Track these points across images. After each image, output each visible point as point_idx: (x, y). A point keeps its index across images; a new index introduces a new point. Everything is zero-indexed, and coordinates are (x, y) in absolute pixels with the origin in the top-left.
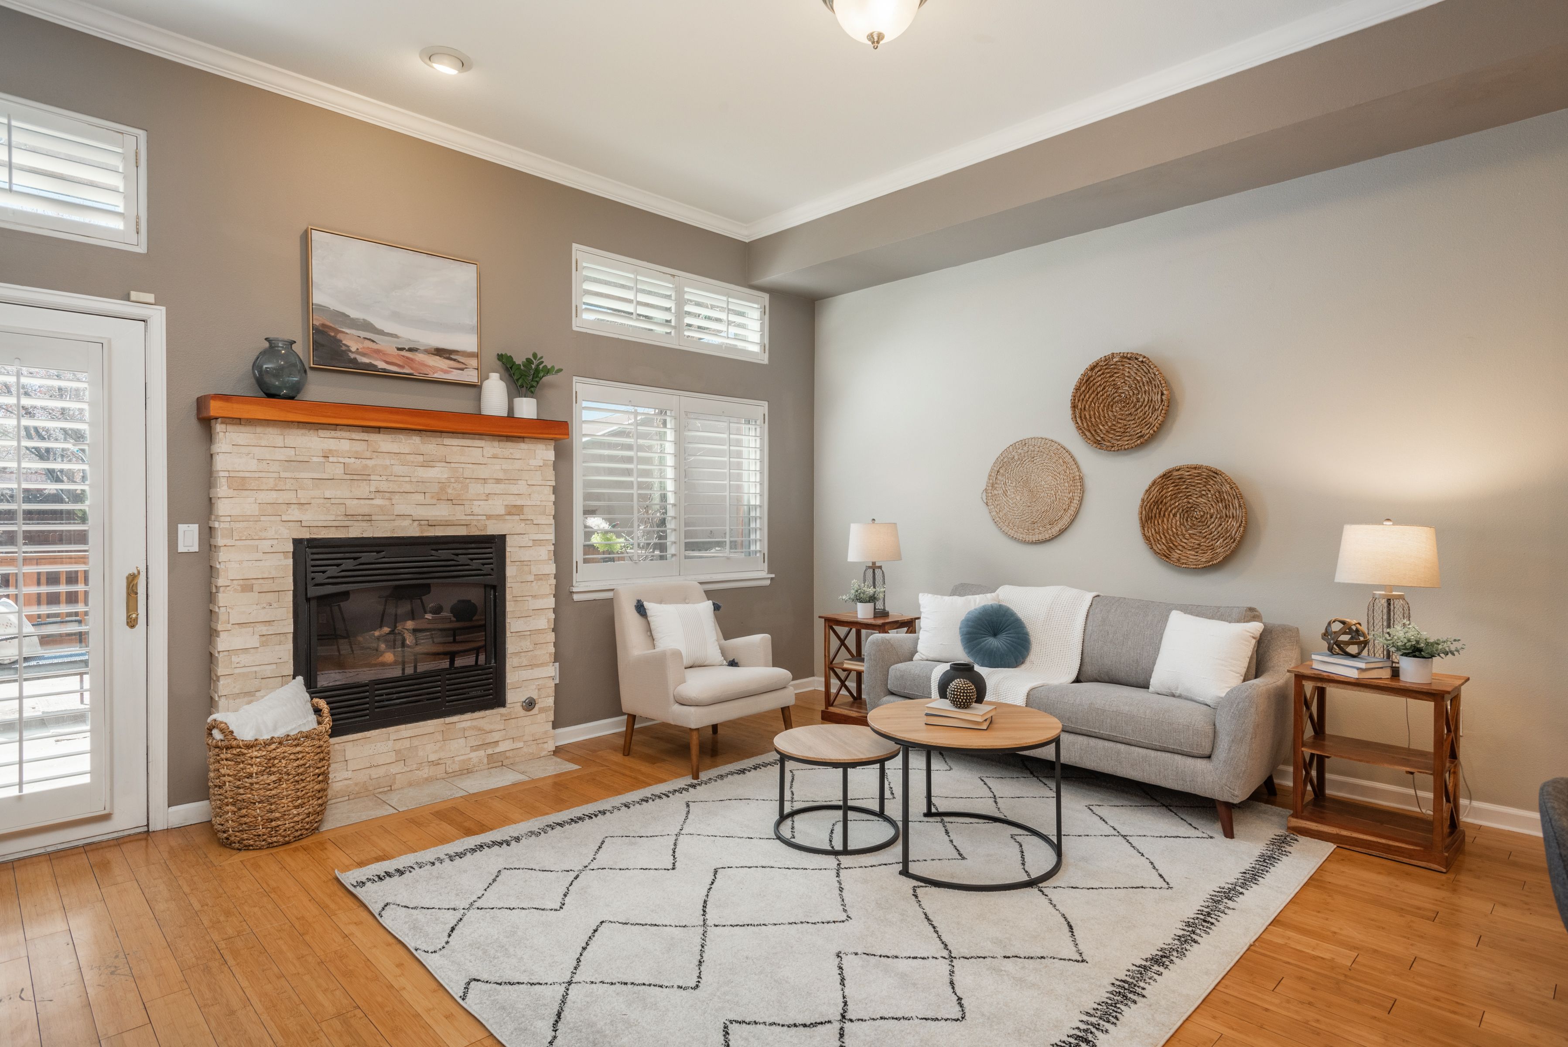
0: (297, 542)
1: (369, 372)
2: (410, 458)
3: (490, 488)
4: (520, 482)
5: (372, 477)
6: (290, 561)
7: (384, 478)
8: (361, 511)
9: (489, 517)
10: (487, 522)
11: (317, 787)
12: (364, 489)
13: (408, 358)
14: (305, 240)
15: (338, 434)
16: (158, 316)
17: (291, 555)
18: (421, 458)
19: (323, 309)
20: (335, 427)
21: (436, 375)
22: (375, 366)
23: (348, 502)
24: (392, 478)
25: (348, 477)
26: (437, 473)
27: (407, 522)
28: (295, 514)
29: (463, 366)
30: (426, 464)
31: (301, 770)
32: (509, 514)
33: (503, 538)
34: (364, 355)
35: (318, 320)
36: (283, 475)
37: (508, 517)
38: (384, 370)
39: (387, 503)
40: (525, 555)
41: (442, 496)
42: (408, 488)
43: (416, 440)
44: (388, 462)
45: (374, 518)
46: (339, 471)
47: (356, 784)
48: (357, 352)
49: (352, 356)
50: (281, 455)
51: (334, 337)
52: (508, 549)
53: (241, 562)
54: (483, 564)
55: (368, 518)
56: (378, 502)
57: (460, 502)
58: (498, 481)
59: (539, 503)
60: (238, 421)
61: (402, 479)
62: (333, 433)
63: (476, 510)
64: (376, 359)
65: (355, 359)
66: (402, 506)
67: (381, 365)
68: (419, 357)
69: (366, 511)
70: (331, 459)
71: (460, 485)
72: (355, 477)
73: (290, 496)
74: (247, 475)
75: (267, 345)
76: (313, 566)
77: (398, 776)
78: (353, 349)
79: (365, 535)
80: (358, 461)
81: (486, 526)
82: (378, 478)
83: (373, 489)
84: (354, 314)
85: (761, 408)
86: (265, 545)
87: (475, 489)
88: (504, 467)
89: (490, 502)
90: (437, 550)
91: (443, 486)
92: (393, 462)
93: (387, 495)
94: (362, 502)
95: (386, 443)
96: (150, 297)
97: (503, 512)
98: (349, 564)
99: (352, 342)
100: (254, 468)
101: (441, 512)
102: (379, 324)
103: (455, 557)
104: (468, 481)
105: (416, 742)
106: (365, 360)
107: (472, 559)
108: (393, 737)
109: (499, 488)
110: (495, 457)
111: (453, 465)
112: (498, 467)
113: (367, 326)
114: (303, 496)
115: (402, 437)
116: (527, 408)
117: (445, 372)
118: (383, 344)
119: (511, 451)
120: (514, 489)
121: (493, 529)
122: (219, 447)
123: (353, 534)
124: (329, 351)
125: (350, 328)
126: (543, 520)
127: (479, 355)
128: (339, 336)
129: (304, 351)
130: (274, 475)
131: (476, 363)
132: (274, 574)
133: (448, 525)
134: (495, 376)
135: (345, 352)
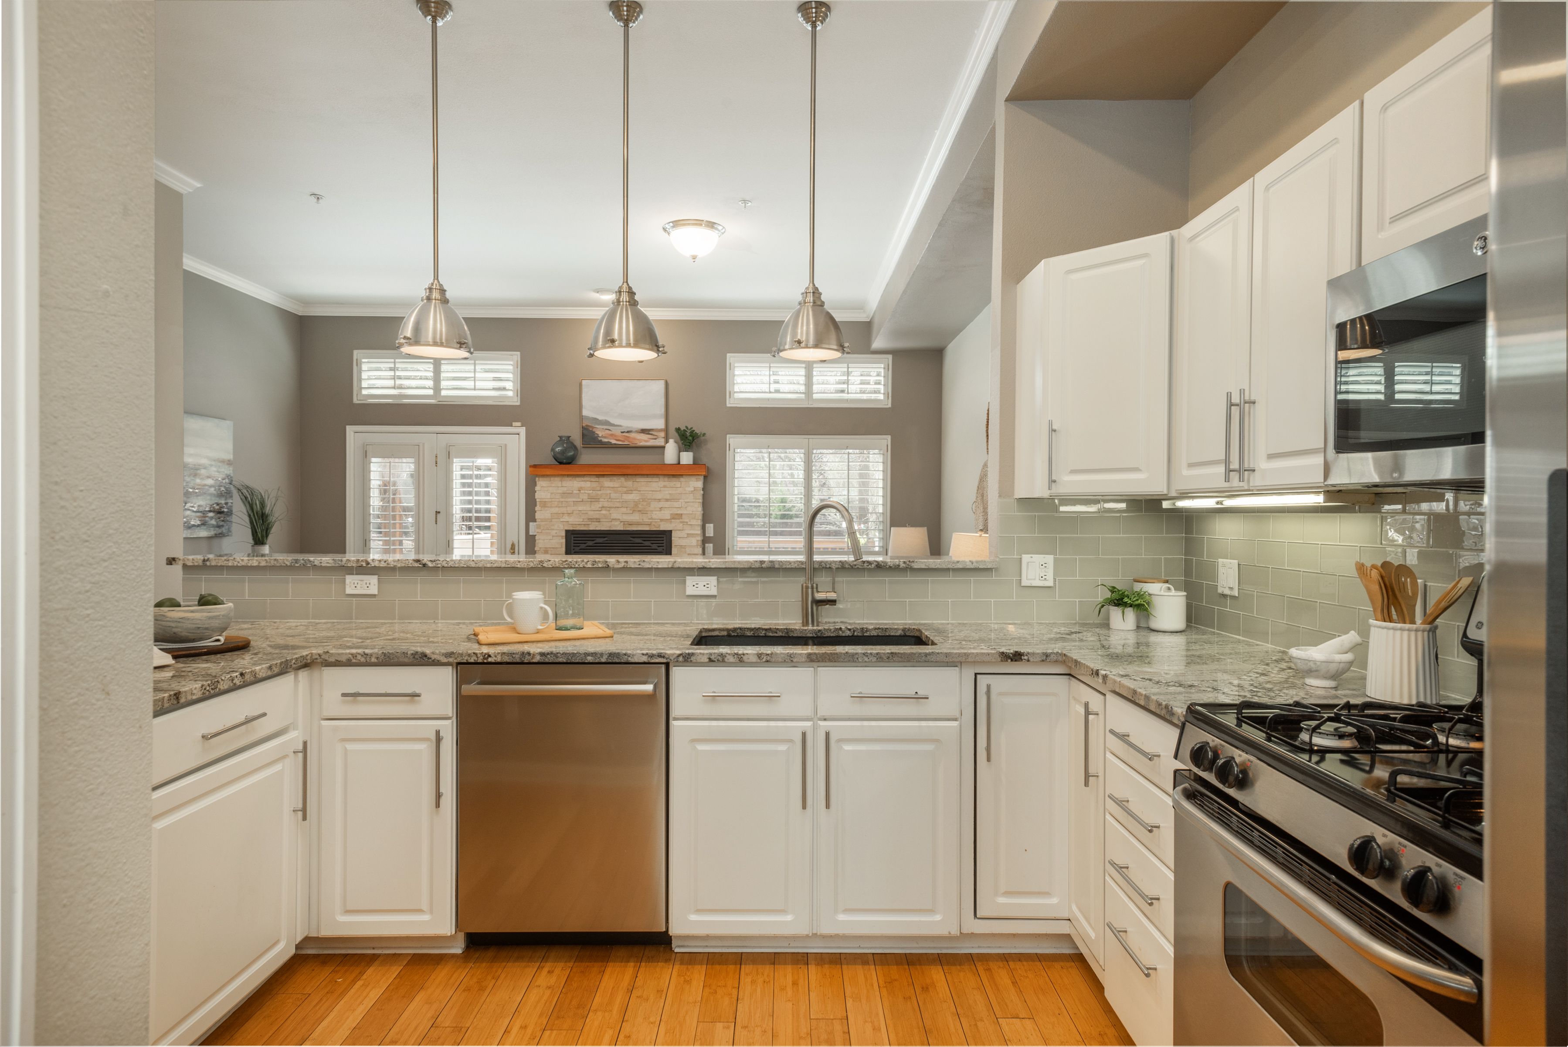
0: (567, 532)
1: (608, 446)
2: (620, 489)
3: (663, 504)
4: (680, 500)
5: (601, 500)
6: (564, 541)
7: (606, 500)
8: (595, 517)
9: (662, 520)
10: (660, 523)
12: (597, 506)
13: (626, 436)
14: (581, 385)
15: (585, 479)
16: (523, 431)
17: (564, 537)
18: (625, 489)
19: (587, 418)
20: (587, 475)
21: (641, 444)
22: (611, 443)
24: (610, 500)
25: (589, 500)
26: (633, 497)
27: (617, 523)
28: (566, 518)
29: (656, 437)
30: (627, 492)
32: (673, 518)
33: (670, 532)
34: (605, 437)
35: (585, 424)
36: (561, 500)
37: (673, 520)
38: (615, 444)
39: (607, 512)
40: (683, 542)
41: (635, 508)
42: (618, 505)
43: (622, 479)
44: (609, 492)
45: (601, 520)
46: (585, 497)
48: (602, 437)
49: (600, 439)
50: (560, 490)
51: (592, 431)
52: (673, 539)
53: (544, 540)
54: (659, 546)
55: (598, 520)
56: (604, 512)
57: (645, 512)
58: (667, 500)
59: (691, 512)
60: (543, 476)
61: (615, 500)
62: (583, 479)
63: (654, 516)
64: (611, 439)
66: (615, 515)
67: (614, 442)
68: (632, 435)
69: (597, 516)
70: (582, 492)
71: (646, 503)
73: (564, 510)
74: (547, 500)
75: (559, 439)
76: (574, 543)
78: (600, 435)
79: (597, 529)
80: (594, 492)
81: (659, 526)
82: (602, 500)
83: (600, 506)
84: (600, 418)
85: (886, 440)
86: (553, 533)
87: (654, 505)
88: (670, 492)
89: (662, 512)
90: (634, 538)
91: (636, 504)
92: (610, 492)
93: (608, 509)
94: (596, 512)
95: (607, 482)
96: (519, 424)
97: (669, 518)
98: (590, 543)
99: (600, 432)
100: (549, 497)
101: (635, 517)
102: (612, 421)
103: (643, 542)
104: (650, 500)
106: (606, 440)
107: (652, 543)
109: (667, 504)
110: (665, 487)
111: (642, 492)
112: (667, 492)
113: (607, 423)
114: (570, 509)
115: (615, 478)
116: (687, 458)
117: (646, 441)
118: (615, 430)
119: (674, 483)
120: (676, 504)
121: (664, 527)
122: (537, 488)
123: (592, 528)
124: (590, 438)
125: (599, 425)
126: (694, 522)
127: (666, 430)
128: (594, 430)
129: (577, 440)
130: (558, 500)
131: (662, 434)
132: (557, 546)
133: (638, 524)
134: (671, 441)
135: (596, 438)
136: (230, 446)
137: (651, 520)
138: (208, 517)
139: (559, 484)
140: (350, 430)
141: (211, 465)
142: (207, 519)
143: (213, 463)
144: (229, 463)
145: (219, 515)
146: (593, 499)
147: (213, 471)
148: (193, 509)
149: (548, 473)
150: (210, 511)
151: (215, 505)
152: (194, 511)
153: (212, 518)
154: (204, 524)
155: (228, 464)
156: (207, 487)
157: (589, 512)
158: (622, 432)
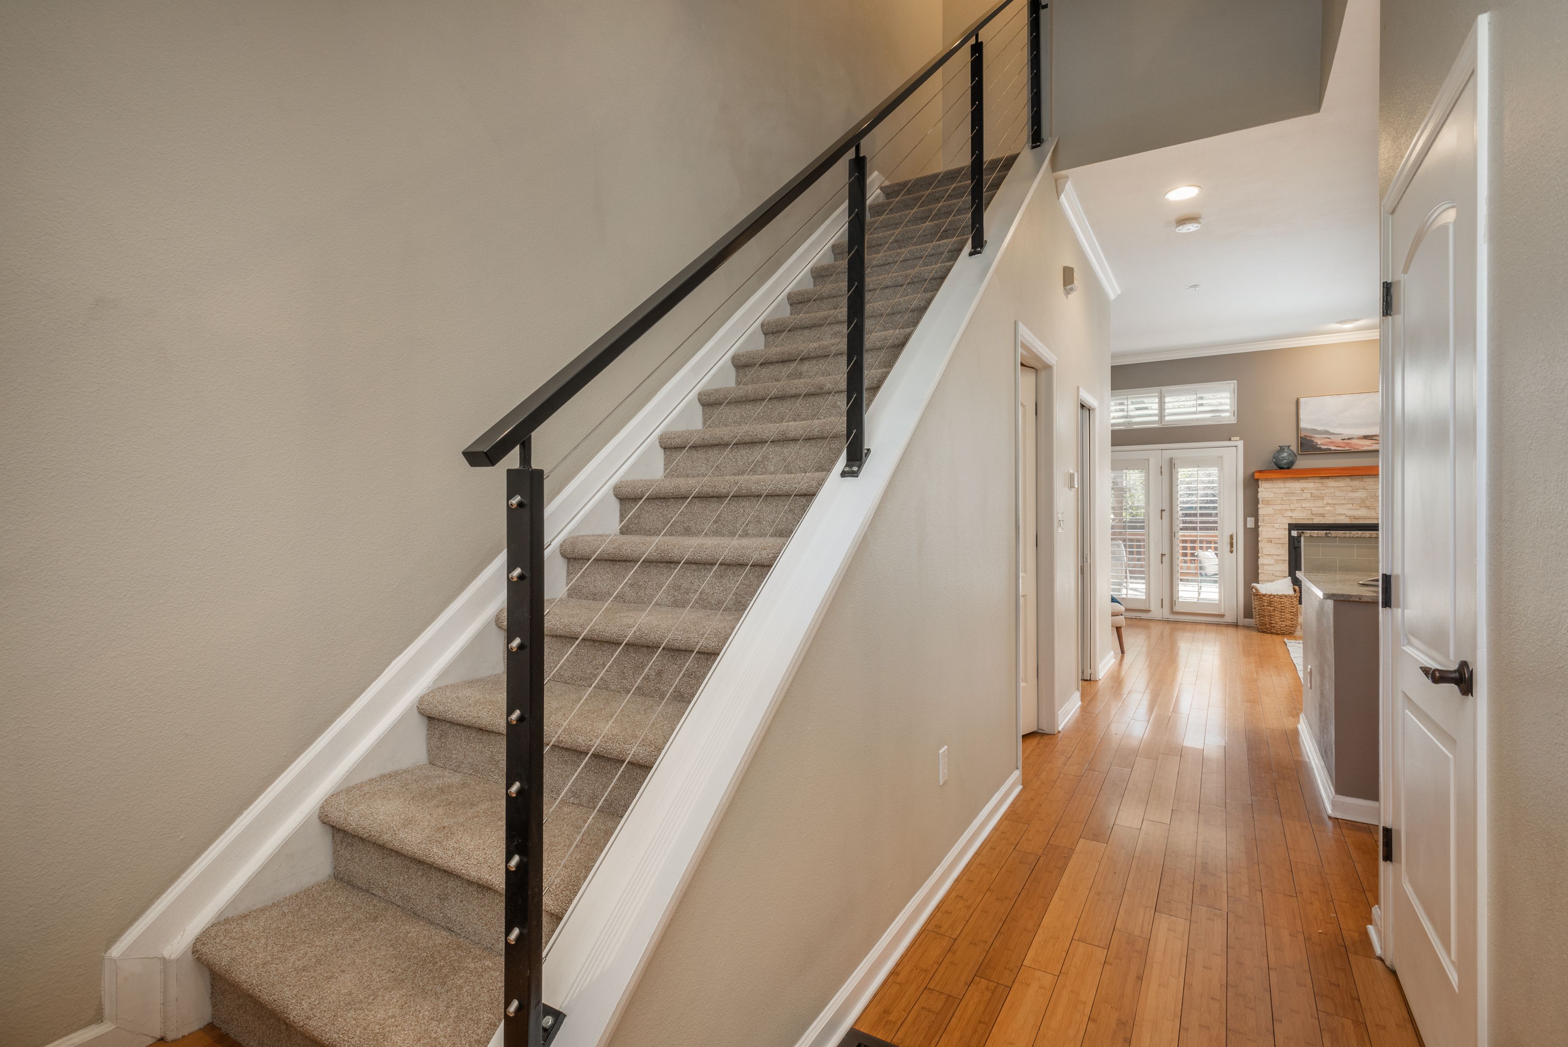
0: (1289, 524)
1: (1328, 452)
2: (1345, 488)
5: (1325, 498)
6: (1286, 532)
7: (1331, 498)
8: (1319, 512)
11: (1290, 617)
12: (1320, 503)
13: (1347, 443)
14: (1297, 402)
15: (1308, 481)
16: (1240, 444)
17: (1287, 530)
18: (1351, 489)
19: (1306, 430)
20: (1307, 478)
21: (1363, 448)
22: (1331, 449)
23: (1313, 509)
24: (1335, 498)
25: (1313, 498)
26: (1360, 494)
27: (1341, 517)
28: (1289, 514)
30: (1353, 491)
31: (1283, 608)
34: (1324, 445)
35: (1302, 434)
36: (1284, 498)
38: (1335, 450)
39: (1332, 508)
41: (1363, 505)
42: (1343, 502)
43: (1348, 480)
44: (1333, 491)
45: (1326, 515)
46: (1309, 496)
48: (1321, 444)
49: (1318, 446)
50: (1283, 491)
51: (1310, 440)
53: (1267, 532)
55: (1323, 515)
56: (1328, 508)
60: (1267, 480)
61: (1340, 498)
62: (1306, 481)
64: (1330, 446)
65: (1320, 448)
66: (1340, 510)
67: (1333, 448)
68: (1354, 442)
69: (1322, 512)
70: (1305, 492)
71: (1373, 500)
72: (1317, 499)
73: (1287, 507)
74: (1270, 499)
75: (1278, 448)
79: (1321, 522)
80: (1318, 492)
82: (1327, 498)
83: (1325, 503)
84: (1319, 428)
86: (1277, 526)
91: (1363, 500)
92: (1335, 491)
93: (1333, 505)
94: (1320, 508)
95: (1331, 483)
96: (1238, 438)
99: (1319, 441)
100: (1274, 496)
101: (1362, 512)
102: (1332, 430)
106: (1324, 447)
113: (1326, 432)
114: (1293, 507)
115: (1341, 480)
117: (1369, 446)
118: (1334, 438)
122: (1260, 490)
123: (1317, 521)
124: (1307, 445)
125: (1318, 434)
128: (1312, 439)
129: (1295, 448)
130: (1281, 499)
132: (1280, 537)
133: (1365, 518)
135: (1316, 445)
139: (1282, 485)
149: (1273, 477)
158: (1342, 440)
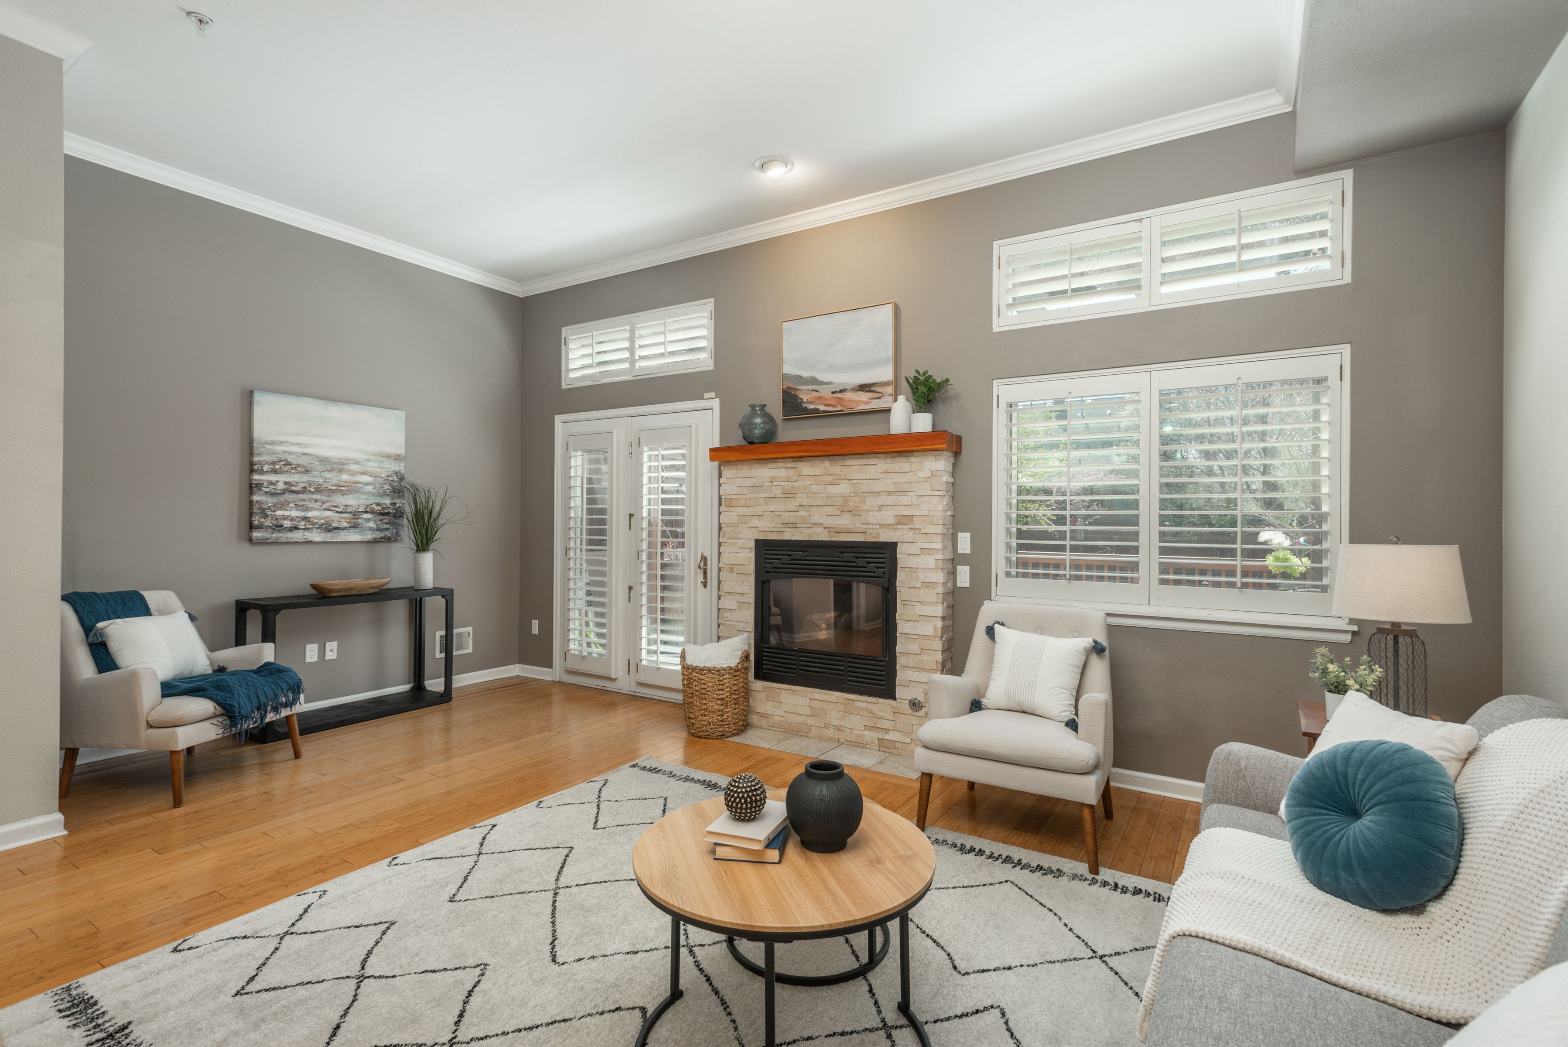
0: (757, 542)
1: (816, 415)
2: (823, 478)
3: (884, 500)
4: (910, 494)
5: (798, 495)
6: (753, 555)
7: (805, 495)
8: (791, 521)
9: (882, 526)
10: (880, 531)
12: (793, 504)
13: (839, 398)
14: (780, 330)
15: (779, 465)
16: (716, 403)
17: (754, 550)
18: (830, 478)
19: (789, 376)
20: (776, 459)
21: (859, 408)
22: (818, 410)
24: (810, 495)
25: (784, 495)
26: (842, 489)
27: (820, 530)
28: (755, 522)
29: (880, 395)
30: (834, 483)
32: (899, 523)
33: (895, 545)
34: (811, 403)
35: (786, 385)
36: (749, 496)
37: (898, 526)
38: (824, 412)
39: (807, 515)
40: (913, 562)
41: (845, 508)
42: (820, 502)
43: (826, 463)
44: (809, 482)
45: (799, 525)
46: (778, 491)
47: (786, 722)
48: (808, 402)
49: (804, 405)
50: (749, 482)
51: (794, 394)
52: (898, 556)
53: (729, 553)
54: (878, 568)
55: (795, 525)
56: (802, 513)
57: (858, 513)
58: (890, 493)
59: (927, 513)
60: (728, 463)
61: (817, 495)
62: (775, 465)
63: (871, 520)
64: (819, 404)
65: (806, 407)
66: (817, 517)
67: (822, 408)
68: (848, 395)
69: (794, 520)
70: (774, 483)
71: (859, 499)
72: (788, 495)
73: (752, 511)
74: (733, 497)
75: (751, 409)
76: (766, 558)
77: (813, 728)
78: (805, 400)
79: (794, 539)
80: (790, 484)
81: (878, 535)
82: (801, 495)
83: (798, 504)
84: (805, 374)
86: (740, 543)
87: (872, 502)
88: (894, 480)
89: (883, 512)
90: (843, 553)
91: (846, 499)
92: (811, 482)
93: (807, 508)
94: (792, 514)
95: (808, 468)
96: (713, 395)
97: (893, 522)
98: (785, 559)
99: (805, 396)
100: (735, 492)
101: (844, 521)
102: (821, 377)
103: (855, 560)
104: (865, 494)
105: (825, 706)
106: (811, 407)
107: (868, 563)
108: (810, 696)
109: (889, 500)
110: (886, 471)
111: (853, 482)
112: (890, 481)
113: (814, 381)
114: (758, 510)
115: (816, 463)
116: (923, 423)
117: (867, 403)
119: (901, 465)
120: (904, 500)
121: (885, 537)
122: (723, 481)
123: (786, 537)
124: (792, 405)
125: (803, 385)
126: (931, 529)
127: (896, 383)
128: (797, 393)
129: (776, 409)
130: (745, 496)
131: (890, 390)
132: (745, 563)
133: (849, 532)
134: (901, 398)
135: (800, 404)
136: (401, 439)
137: (866, 526)
138: (361, 518)
139: (747, 473)
140: (558, 419)
141: (368, 460)
142: (360, 521)
143: (372, 457)
144: (397, 458)
145: (380, 517)
146: (789, 494)
147: (372, 466)
148: (337, 509)
149: (739, 459)
150: (366, 512)
151: (373, 506)
152: (337, 512)
153: (368, 520)
154: (355, 526)
155: (395, 459)
156: (360, 485)
157: (784, 514)
